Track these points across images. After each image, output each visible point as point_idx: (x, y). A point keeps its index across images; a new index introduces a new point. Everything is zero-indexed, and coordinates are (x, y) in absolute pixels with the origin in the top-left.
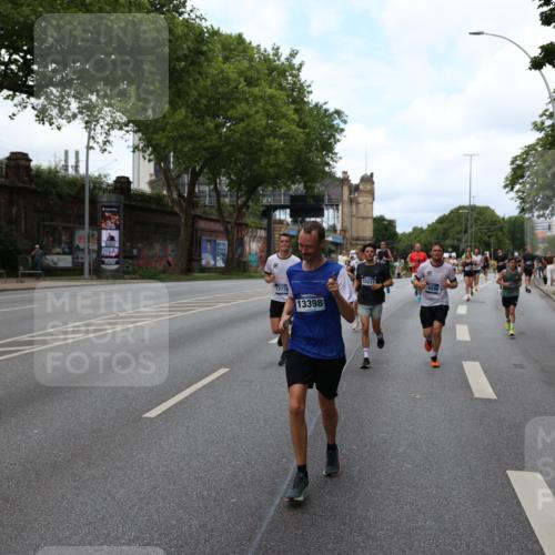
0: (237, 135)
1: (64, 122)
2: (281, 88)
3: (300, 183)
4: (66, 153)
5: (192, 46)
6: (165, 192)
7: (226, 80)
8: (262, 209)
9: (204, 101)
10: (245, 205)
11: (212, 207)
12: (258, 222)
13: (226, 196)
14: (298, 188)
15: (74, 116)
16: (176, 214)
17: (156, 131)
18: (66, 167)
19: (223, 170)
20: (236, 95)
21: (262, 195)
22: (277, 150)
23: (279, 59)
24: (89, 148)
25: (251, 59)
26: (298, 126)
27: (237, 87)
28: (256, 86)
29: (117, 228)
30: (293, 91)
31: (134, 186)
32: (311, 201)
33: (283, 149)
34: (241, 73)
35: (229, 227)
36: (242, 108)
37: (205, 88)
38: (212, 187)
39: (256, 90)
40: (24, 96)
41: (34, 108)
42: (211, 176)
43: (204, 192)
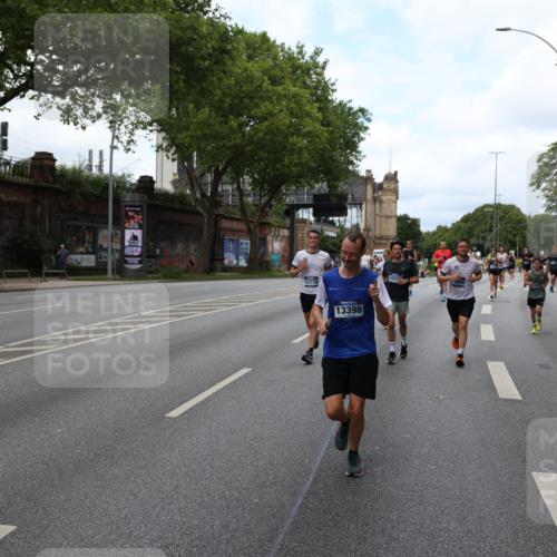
0: (261, 134)
1: (88, 122)
2: (305, 86)
3: (323, 181)
4: (91, 152)
5: (216, 45)
6: (188, 192)
7: (250, 79)
8: (284, 208)
9: (228, 100)
10: (268, 204)
11: (235, 206)
12: (281, 220)
13: (248, 195)
14: (321, 187)
15: (99, 116)
16: (199, 213)
17: (180, 130)
18: (90, 167)
19: (247, 169)
20: (260, 94)
21: (284, 194)
22: (300, 149)
23: (303, 58)
24: (113, 148)
25: (275, 58)
26: (322, 125)
27: (261, 86)
28: (280, 84)
29: (140, 227)
30: (317, 88)
31: (157, 186)
32: (334, 200)
33: (307, 148)
34: (265, 72)
35: (252, 226)
36: (265, 107)
37: (228, 87)
38: (235, 186)
39: (280, 89)
40: (50, 96)
41: (58, 108)
42: (234, 175)
43: (227, 191)
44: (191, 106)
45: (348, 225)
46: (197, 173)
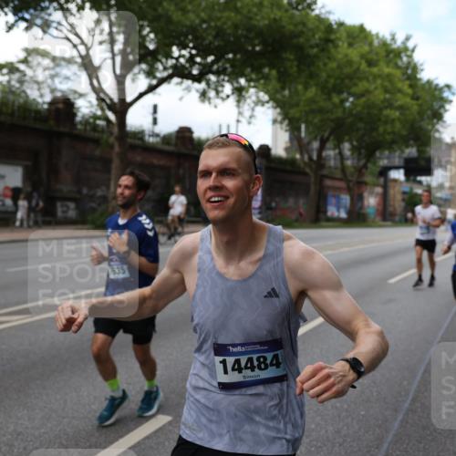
0: (359, 109)
1: (219, 101)
2: (397, 67)
3: (412, 147)
4: (220, 126)
5: (322, 36)
6: (298, 156)
7: (350, 63)
8: (378, 170)
9: (332, 81)
10: (365, 166)
11: (336, 168)
12: (375, 179)
13: (348, 159)
14: (411, 151)
15: (228, 96)
16: (305, 174)
17: (292, 106)
19: (347, 138)
20: (358, 75)
21: (379, 158)
22: (393, 120)
23: (395, 43)
24: (238, 121)
25: (371, 44)
26: (412, 99)
27: (358, 69)
28: (375, 66)
30: (407, 68)
31: (273, 152)
32: (423, 163)
33: (399, 119)
34: (362, 56)
35: (351, 184)
36: (363, 86)
37: (332, 69)
38: (337, 151)
39: (375, 70)
40: (189, 82)
41: (197, 91)
42: (336, 142)
43: (329, 156)
44: (300, 87)
46: (306, 141)
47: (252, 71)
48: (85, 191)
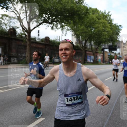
0: (96, 32)
1: (57, 29)
2: (106, 20)
3: (111, 42)
4: (57, 37)
5: (85, 11)
6: (79, 45)
7: (93, 19)
8: (101, 49)
9: (88, 24)
10: (98, 48)
11: (90, 48)
12: (101, 51)
13: (93, 46)
14: (111, 44)
15: (59, 28)
16: (81, 50)
17: (77, 31)
18: (57, 40)
19: (92, 40)
20: (95, 22)
21: (102, 46)
22: (105, 35)
23: (106, 13)
24: (62, 35)
25: (99, 14)
26: (110, 29)
27: (95, 21)
28: (100, 20)
30: (109, 21)
32: (114, 47)
33: (107, 35)
34: (97, 17)
35: (94, 53)
36: (97, 25)
37: (88, 21)
38: (90, 44)
39: (100, 21)
40: (48, 24)
41: (50, 27)
42: (89, 41)
43: (88, 45)
44: (79, 26)
45: (117, 53)
46: (81, 41)
47: (66, 21)
48: (19, 55)
